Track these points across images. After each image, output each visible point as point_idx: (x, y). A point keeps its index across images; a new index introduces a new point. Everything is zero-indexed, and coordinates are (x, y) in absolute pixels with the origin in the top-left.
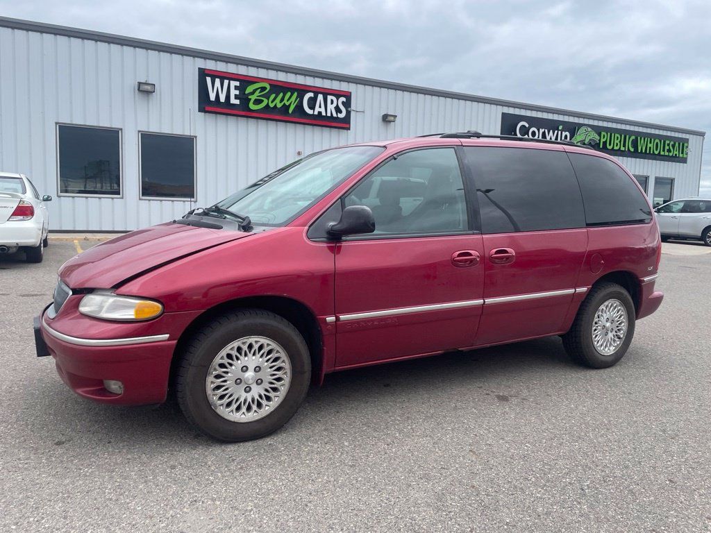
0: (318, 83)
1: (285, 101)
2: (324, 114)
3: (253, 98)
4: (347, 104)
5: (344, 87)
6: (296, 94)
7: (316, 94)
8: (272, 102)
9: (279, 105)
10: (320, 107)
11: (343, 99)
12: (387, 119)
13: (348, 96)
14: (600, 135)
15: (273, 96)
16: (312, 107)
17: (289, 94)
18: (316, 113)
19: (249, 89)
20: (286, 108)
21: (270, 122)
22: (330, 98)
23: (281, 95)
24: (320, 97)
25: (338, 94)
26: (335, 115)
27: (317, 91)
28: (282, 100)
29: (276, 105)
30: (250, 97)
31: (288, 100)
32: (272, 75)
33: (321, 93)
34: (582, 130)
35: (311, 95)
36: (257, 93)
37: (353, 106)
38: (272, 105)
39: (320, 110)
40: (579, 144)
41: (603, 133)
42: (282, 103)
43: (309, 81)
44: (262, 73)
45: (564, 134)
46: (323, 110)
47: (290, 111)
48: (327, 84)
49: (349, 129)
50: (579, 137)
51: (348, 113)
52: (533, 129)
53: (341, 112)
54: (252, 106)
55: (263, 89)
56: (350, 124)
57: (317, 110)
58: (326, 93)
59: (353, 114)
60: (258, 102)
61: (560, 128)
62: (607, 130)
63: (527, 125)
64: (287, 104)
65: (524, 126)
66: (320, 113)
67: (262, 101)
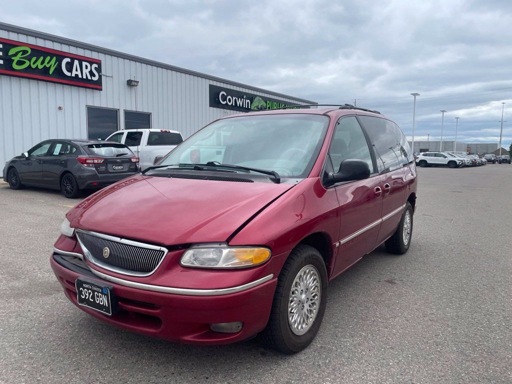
0: (73, 50)
1: (46, 64)
2: (80, 76)
3: (16, 59)
4: (99, 70)
5: (95, 56)
6: (54, 59)
7: (73, 59)
8: (34, 63)
9: (40, 67)
10: (77, 70)
11: (95, 65)
12: (130, 84)
13: (99, 63)
14: (266, 103)
15: (34, 59)
16: (70, 70)
17: (48, 58)
18: (73, 75)
19: (12, 52)
20: (46, 70)
21: (31, 81)
22: (84, 64)
23: (42, 58)
24: (76, 62)
25: (91, 62)
26: (89, 78)
27: (73, 58)
28: (43, 63)
29: (37, 66)
30: (13, 58)
31: (48, 63)
32: (32, 41)
33: (77, 59)
34: (256, 99)
35: (69, 60)
36: (20, 55)
37: (103, 72)
38: (34, 66)
39: (77, 73)
40: (255, 109)
41: (268, 102)
42: (43, 65)
43: (65, 49)
44: (22, 38)
45: (247, 101)
46: (79, 73)
47: (51, 72)
48: (80, 52)
49: (101, 90)
50: (255, 104)
51: (100, 77)
52: (229, 97)
53: (94, 76)
54: (15, 66)
55: (25, 52)
56: (102, 86)
57: (74, 73)
58: (81, 60)
59: (103, 78)
60: (20, 63)
61: (245, 97)
62: (270, 99)
63: (225, 94)
64: (48, 66)
65: (223, 95)
66: (77, 75)
67: (24, 63)
